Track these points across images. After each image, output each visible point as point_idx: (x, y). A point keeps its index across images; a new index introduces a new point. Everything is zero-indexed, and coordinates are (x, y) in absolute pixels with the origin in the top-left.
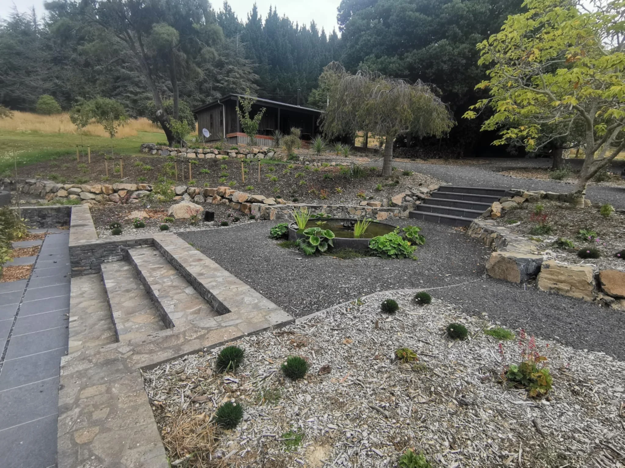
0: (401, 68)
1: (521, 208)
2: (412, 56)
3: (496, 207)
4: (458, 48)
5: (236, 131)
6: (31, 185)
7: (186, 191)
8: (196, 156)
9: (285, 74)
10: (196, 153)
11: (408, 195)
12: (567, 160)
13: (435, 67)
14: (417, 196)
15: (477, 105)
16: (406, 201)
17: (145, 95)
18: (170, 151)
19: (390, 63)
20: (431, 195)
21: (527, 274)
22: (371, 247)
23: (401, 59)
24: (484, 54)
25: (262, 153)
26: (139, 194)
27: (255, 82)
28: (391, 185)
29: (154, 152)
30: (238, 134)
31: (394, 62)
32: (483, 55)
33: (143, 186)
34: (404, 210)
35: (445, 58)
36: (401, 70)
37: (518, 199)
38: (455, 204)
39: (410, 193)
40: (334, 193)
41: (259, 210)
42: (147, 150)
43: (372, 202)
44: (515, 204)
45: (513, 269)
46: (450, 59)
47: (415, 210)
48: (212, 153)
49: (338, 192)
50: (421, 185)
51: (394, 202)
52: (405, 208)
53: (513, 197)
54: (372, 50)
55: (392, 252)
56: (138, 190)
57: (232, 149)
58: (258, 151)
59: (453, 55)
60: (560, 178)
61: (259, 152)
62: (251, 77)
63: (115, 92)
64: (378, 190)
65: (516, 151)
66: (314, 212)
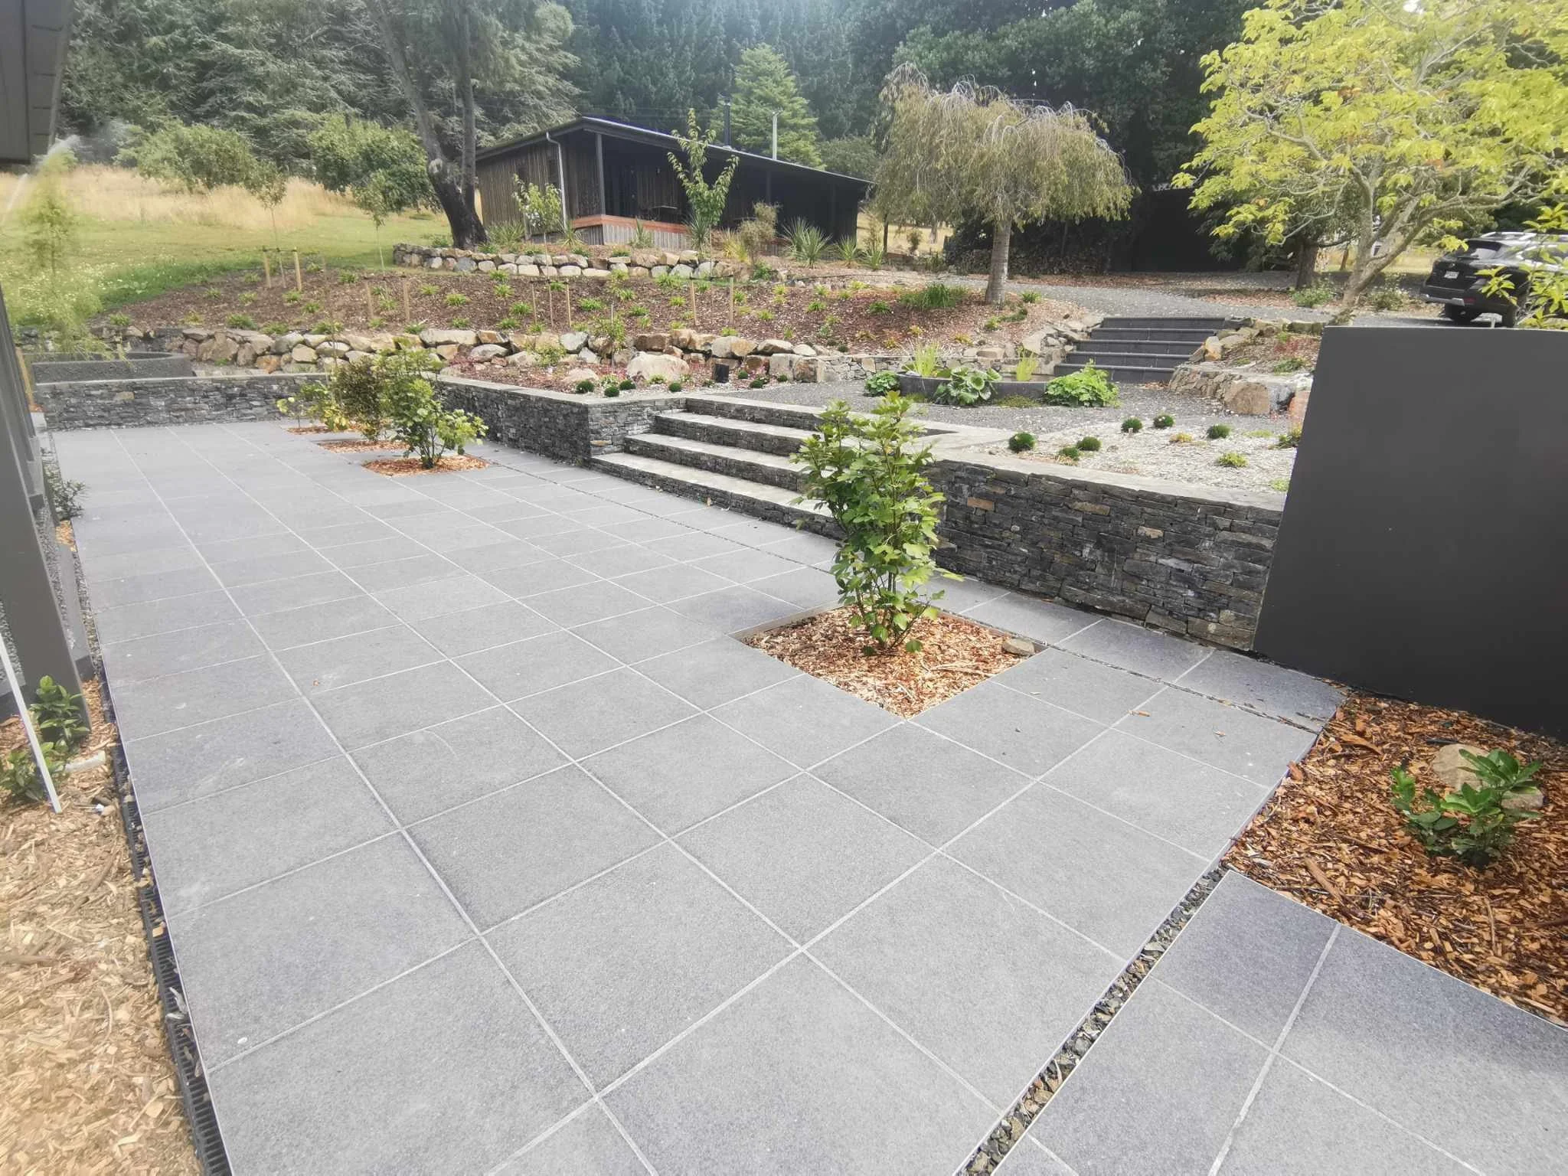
0: (991, 61)
1: (1254, 343)
2: (1016, 35)
3: (1212, 345)
4: (1116, 18)
5: (599, 212)
6: (200, 342)
7: (586, 345)
8: (541, 271)
9: (637, 51)
10: (539, 265)
11: (1051, 335)
12: (1325, 275)
13: (1068, 63)
14: (1066, 337)
15: (1194, 163)
16: (1047, 345)
17: (287, 113)
18: (477, 262)
19: (967, 48)
20: (1090, 334)
21: (1278, 403)
22: (1051, 392)
23: (990, 38)
24: (1211, 73)
25: (687, 264)
26: (484, 352)
27: (565, 74)
28: (1013, 319)
29: (437, 263)
30: (605, 219)
31: (976, 48)
32: (1209, 76)
33: (490, 335)
34: (1047, 363)
35: (1090, 44)
36: (992, 67)
37: (1245, 332)
38: (1137, 347)
39: (1052, 332)
40: (909, 336)
41: (791, 366)
42: (415, 259)
43: (985, 349)
44: (1241, 340)
45: (1261, 397)
46: (1099, 47)
47: (1064, 362)
48: (575, 264)
49: (915, 335)
50: (1066, 317)
51: (1028, 347)
52: (1048, 359)
53: (1237, 330)
54: (922, 16)
55: (1085, 397)
56: (479, 342)
57: (616, 255)
58: (677, 258)
59: (1106, 36)
60: (1310, 305)
61: (679, 262)
62: (556, 59)
63: (206, 107)
64: (989, 328)
65: (1229, 251)
66: (887, 369)
